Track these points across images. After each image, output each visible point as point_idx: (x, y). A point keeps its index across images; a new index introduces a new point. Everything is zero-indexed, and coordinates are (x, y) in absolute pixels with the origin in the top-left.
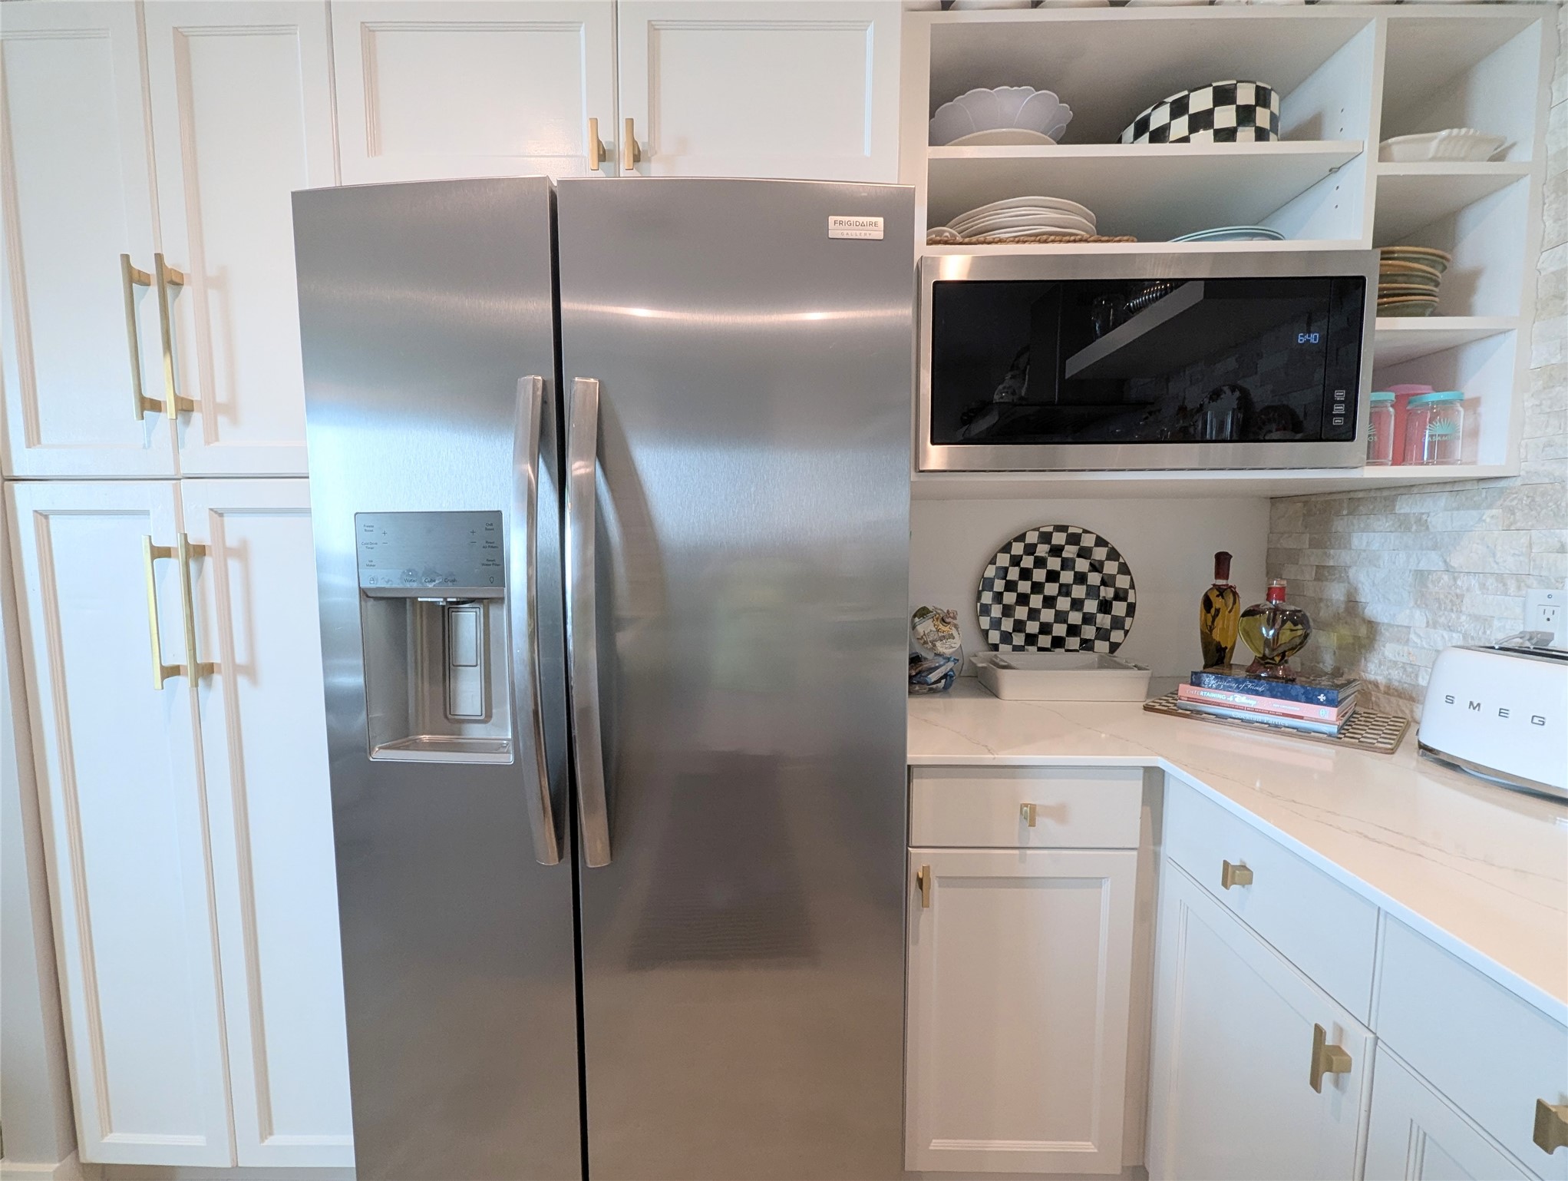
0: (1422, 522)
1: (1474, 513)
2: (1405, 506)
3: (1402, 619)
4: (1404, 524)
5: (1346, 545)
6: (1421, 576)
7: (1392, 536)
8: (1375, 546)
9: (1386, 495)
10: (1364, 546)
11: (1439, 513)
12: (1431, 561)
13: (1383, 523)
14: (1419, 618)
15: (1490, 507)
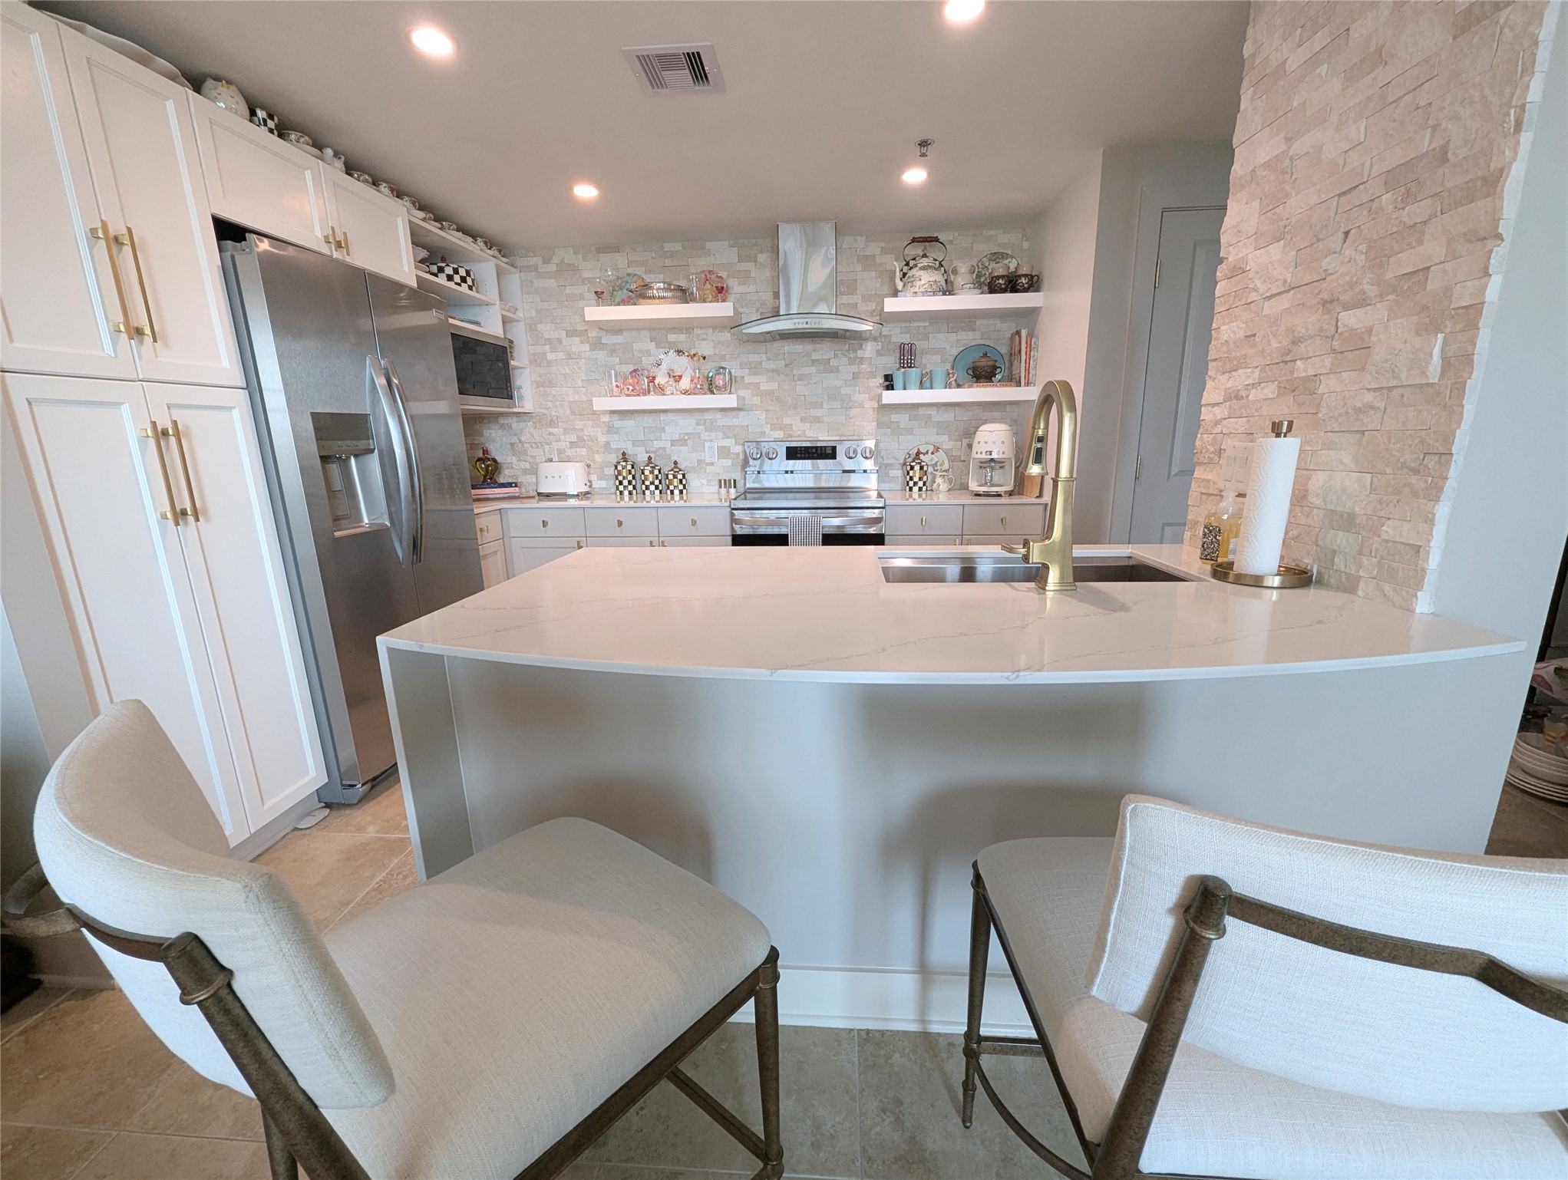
0: (509, 426)
1: (525, 424)
2: (502, 421)
3: (509, 461)
4: (502, 427)
5: (481, 435)
6: (512, 445)
7: (500, 431)
8: (493, 435)
9: (494, 417)
10: (488, 435)
11: (514, 422)
12: (515, 439)
13: (494, 426)
14: (514, 459)
15: (529, 422)
